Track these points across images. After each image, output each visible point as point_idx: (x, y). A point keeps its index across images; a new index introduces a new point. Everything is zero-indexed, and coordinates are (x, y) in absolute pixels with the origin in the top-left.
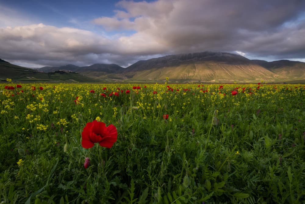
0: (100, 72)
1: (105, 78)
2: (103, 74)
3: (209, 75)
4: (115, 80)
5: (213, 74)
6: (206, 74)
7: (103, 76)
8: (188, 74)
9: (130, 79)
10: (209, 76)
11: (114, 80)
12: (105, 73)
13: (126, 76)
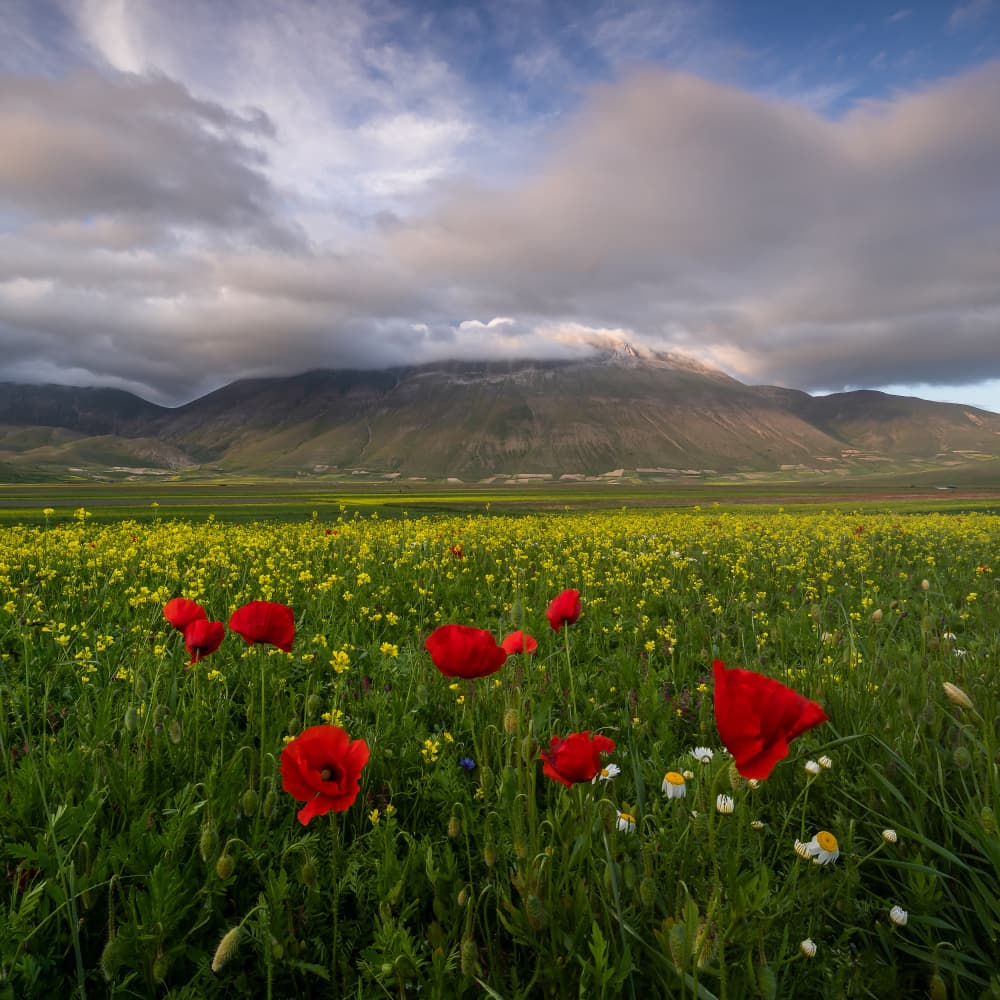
0: (30, 429)
1: (65, 461)
2: (47, 440)
3: (595, 450)
4: (126, 469)
5: (608, 442)
6: (580, 442)
7: (54, 452)
8: (503, 444)
9: (210, 465)
10: (593, 453)
11: (118, 469)
12: (56, 432)
13: (182, 447)
